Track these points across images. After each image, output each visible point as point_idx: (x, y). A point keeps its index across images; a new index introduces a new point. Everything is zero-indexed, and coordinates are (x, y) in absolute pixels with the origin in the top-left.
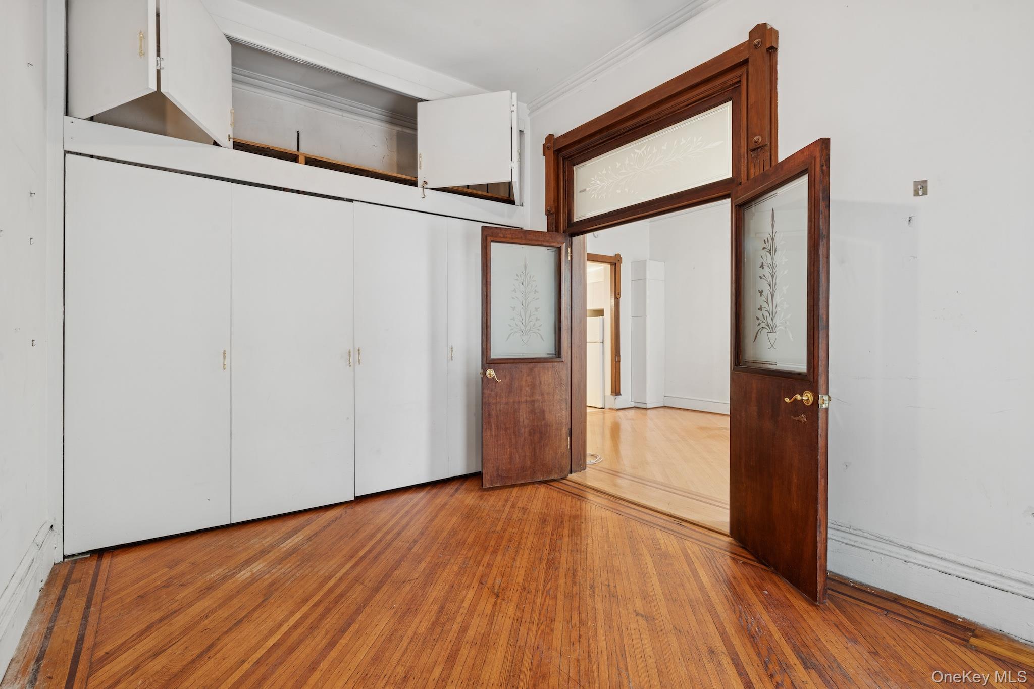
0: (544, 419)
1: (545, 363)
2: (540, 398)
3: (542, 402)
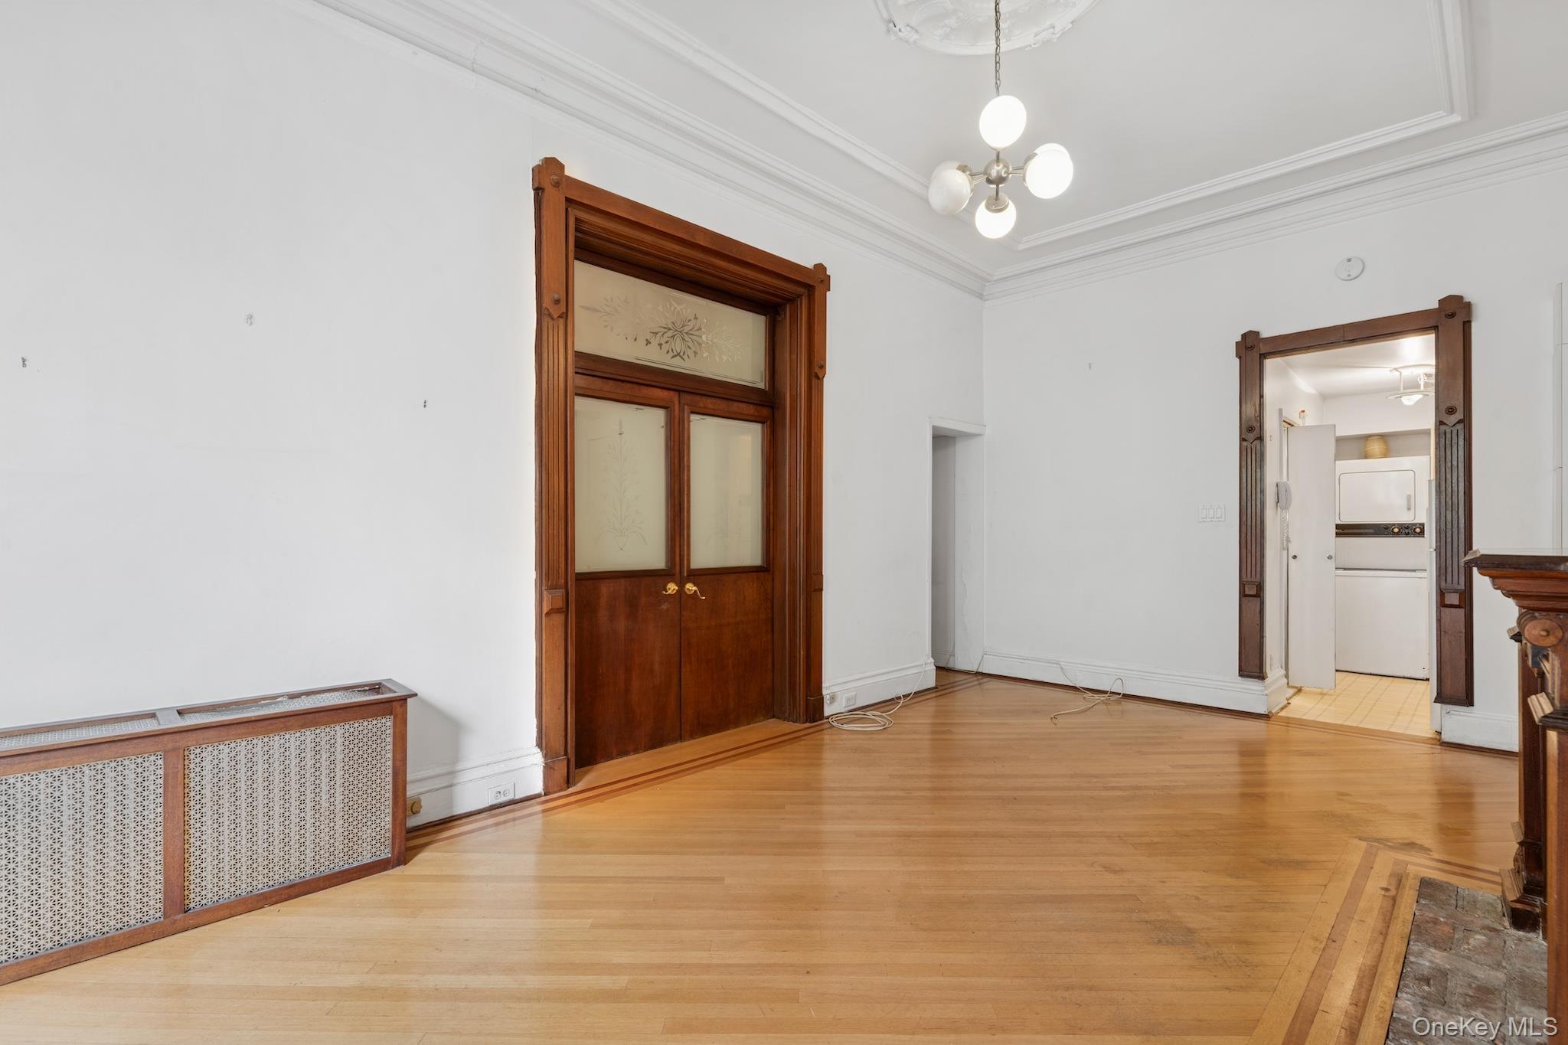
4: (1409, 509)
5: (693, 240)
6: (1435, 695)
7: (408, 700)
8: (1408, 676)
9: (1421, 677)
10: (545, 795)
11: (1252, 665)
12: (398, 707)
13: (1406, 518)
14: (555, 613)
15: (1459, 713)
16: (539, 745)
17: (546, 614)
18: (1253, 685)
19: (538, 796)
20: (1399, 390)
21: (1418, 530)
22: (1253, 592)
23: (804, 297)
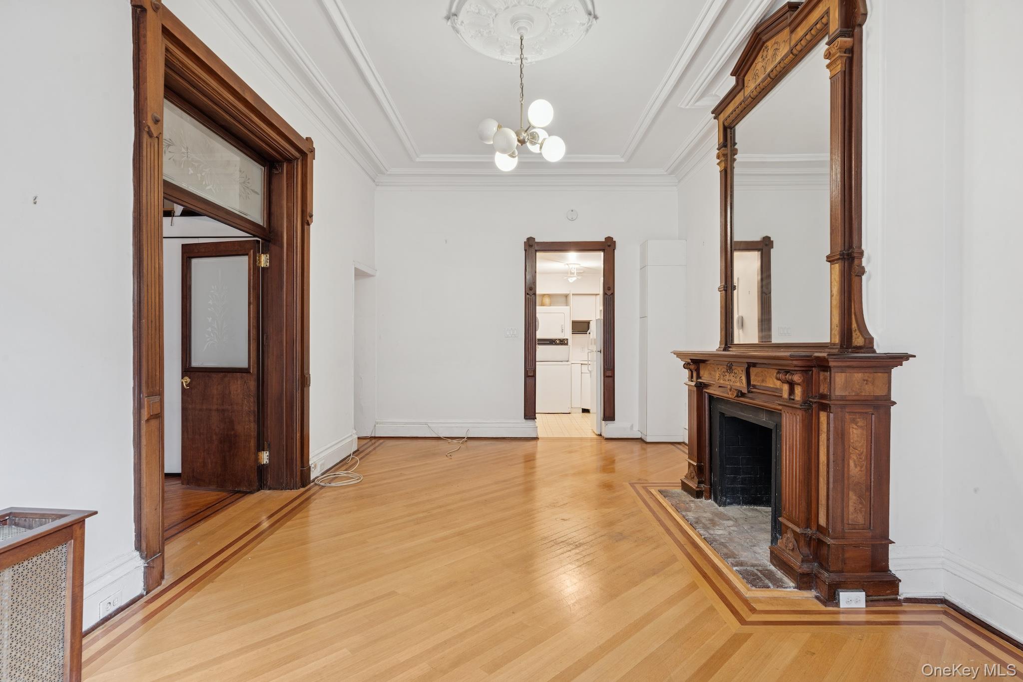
0: (233, 429)
1: (235, 373)
2: (230, 407)
3: (231, 412)
4: (562, 332)
5: (243, 95)
6: (602, 416)
7: (86, 520)
8: (563, 412)
9: (567, 412)
10: (147, 593)
11: (530, 413)
12: (78, 530)
13: (561, 337)
14: (154, 418)
15: (611, 424)
16: (138, 548)
17: (148, 421)
18: (530, 423)
19: (141, 597)
20: (568, 273)
21: (566, 342)
22: (532, 374)
23: (299, 160)
